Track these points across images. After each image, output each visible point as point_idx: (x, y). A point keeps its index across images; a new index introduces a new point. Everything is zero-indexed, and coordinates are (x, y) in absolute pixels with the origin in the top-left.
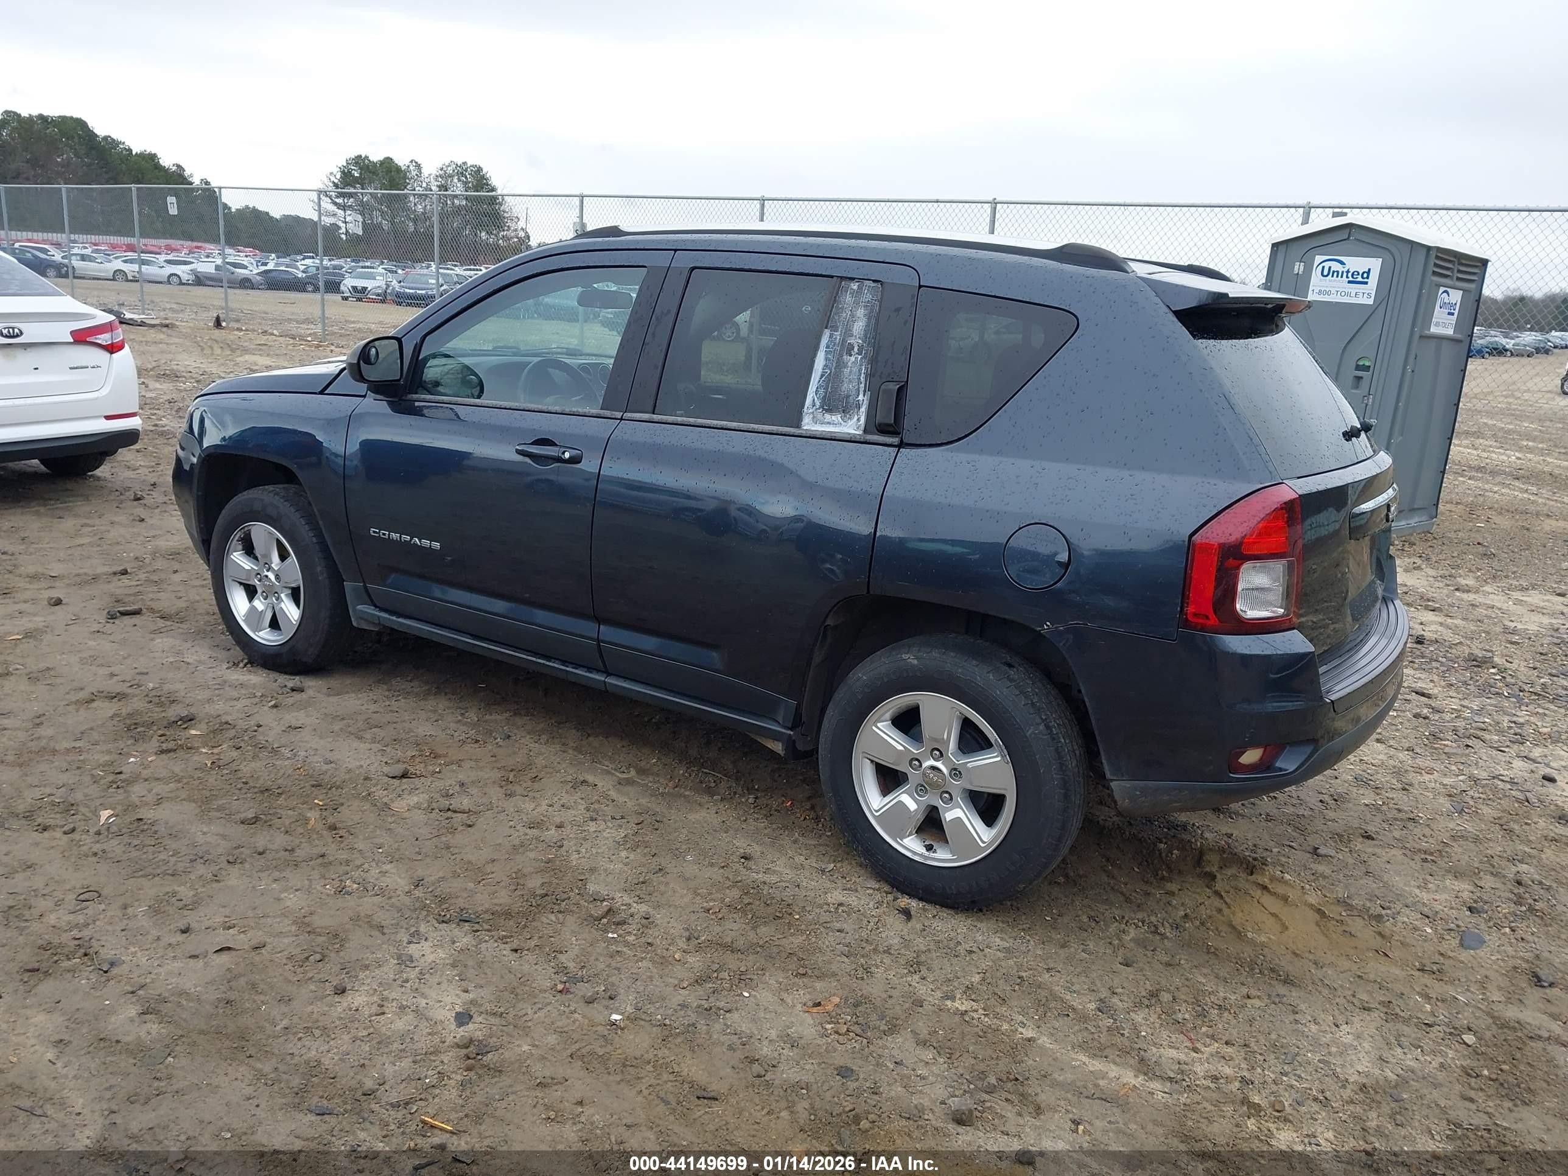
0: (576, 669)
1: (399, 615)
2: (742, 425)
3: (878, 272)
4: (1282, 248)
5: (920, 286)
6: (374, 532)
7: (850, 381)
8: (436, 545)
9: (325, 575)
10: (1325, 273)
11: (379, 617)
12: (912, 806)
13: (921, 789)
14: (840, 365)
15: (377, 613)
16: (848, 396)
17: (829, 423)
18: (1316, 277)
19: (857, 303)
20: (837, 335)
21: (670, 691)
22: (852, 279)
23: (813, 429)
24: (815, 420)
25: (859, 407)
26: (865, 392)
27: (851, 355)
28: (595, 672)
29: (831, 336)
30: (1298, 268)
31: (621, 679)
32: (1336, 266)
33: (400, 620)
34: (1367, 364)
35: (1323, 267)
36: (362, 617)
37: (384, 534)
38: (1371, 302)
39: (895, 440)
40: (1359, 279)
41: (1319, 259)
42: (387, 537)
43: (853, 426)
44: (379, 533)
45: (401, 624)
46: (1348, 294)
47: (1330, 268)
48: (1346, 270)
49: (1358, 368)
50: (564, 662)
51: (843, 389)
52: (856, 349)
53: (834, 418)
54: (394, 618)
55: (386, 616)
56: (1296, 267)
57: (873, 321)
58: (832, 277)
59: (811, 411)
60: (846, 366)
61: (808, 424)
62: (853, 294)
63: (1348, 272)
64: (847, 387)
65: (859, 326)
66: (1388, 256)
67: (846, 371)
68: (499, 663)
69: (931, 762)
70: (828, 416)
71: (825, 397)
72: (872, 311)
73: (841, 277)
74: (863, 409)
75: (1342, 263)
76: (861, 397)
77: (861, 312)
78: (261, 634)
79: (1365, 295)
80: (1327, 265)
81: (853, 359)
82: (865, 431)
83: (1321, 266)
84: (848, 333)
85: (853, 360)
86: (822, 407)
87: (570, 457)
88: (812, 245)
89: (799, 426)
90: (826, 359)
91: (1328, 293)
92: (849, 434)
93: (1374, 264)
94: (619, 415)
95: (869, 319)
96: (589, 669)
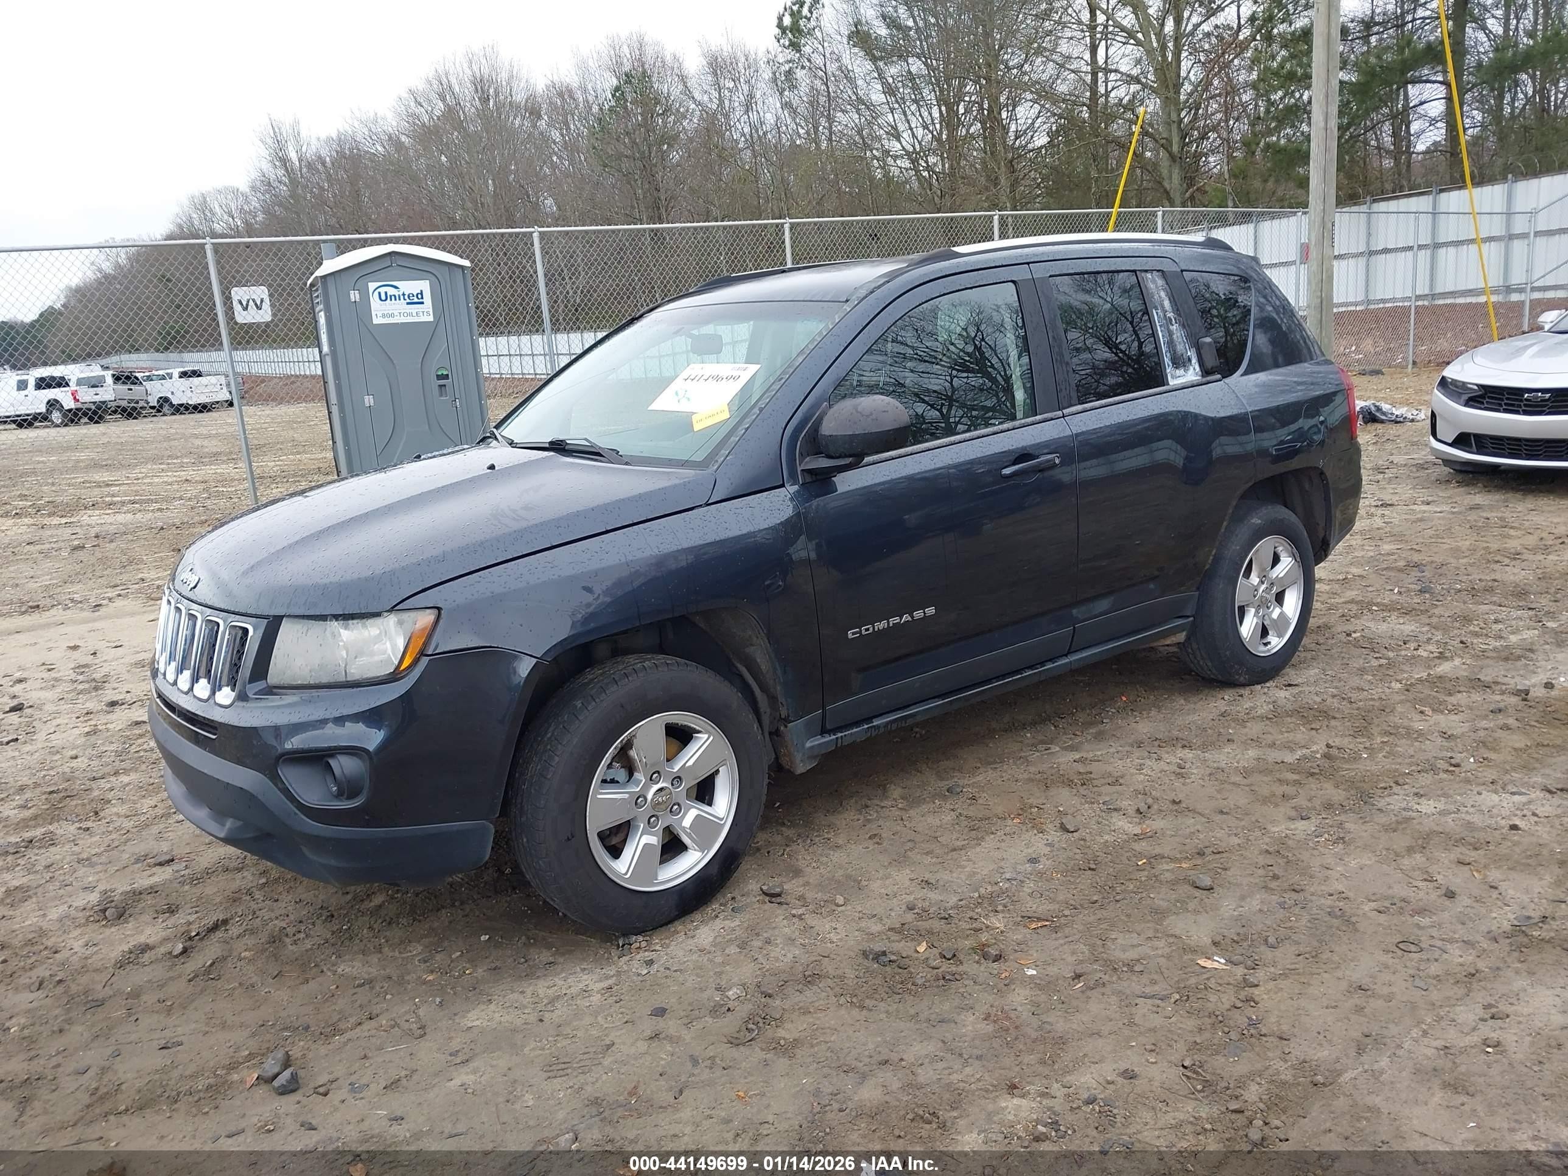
5: (1182, 271)
6: (853, 634)
7: (1180, 343)
8: (931, 611)
10: (383, 297)
12: (1260, 621)
13: (1259, 608)
16: (1183, 354)
17: (1182, 376)
18: (375, 303)
19: (1157, 288)
20: (1160, 313)
22: (1146, 271)
23: (1175, 383)
24: (1174, 377)
25: (1190, 360)
26: (1190, 348)
27: (1172, 325)
28: (1058, 660)
29: (1157, 315)
30: (354, 296)
32: (391, 291)
34: (445, 373)
35: (379, 293)
36: (811, 755)
37: (867, 630)
38: (431, 319)
39: (1217, 377)
40: (416, 300)
41: (372, 286)
42: (871, 630)
43: (1195, 374)
44: (861, 631)
46: (411, 314)
47: (386, 293)
48: (401, 293)
49: (440, 377)
51: (1178, 350)
52: (1173, 320)
53: (1183, 372)
56: (352, 296)
58: (1136, 271)
59: (1170, 371)
60: (1173, 333)
61: (1172, 381)
62: (1152, 282)
63: (404, 295)
64: (1180, 348)
65: (1167, 303)
66: (434, 278)
67: (1175, 336)
70: (1179, 372)
71: (1172, 358)
72: (1167, 292)
73: (1141, 271)
74: (1194, 361)
75: (396, 287)
76: (1190, 353)
77: (1163, 294)
78: (660, 878)
79: (425, 314)
80: (382, 290)
82: (1203, 376)
83: (376, 293)
84: (1164, 309)
85: (1174, 327)
86: (1174, 366)
89: (1168, 384)
90: (1163, 332)
91: (392, 315)
92: (1195, 380)
93: (424, 286)
94: (1060, 413)
96: (1052, 660)
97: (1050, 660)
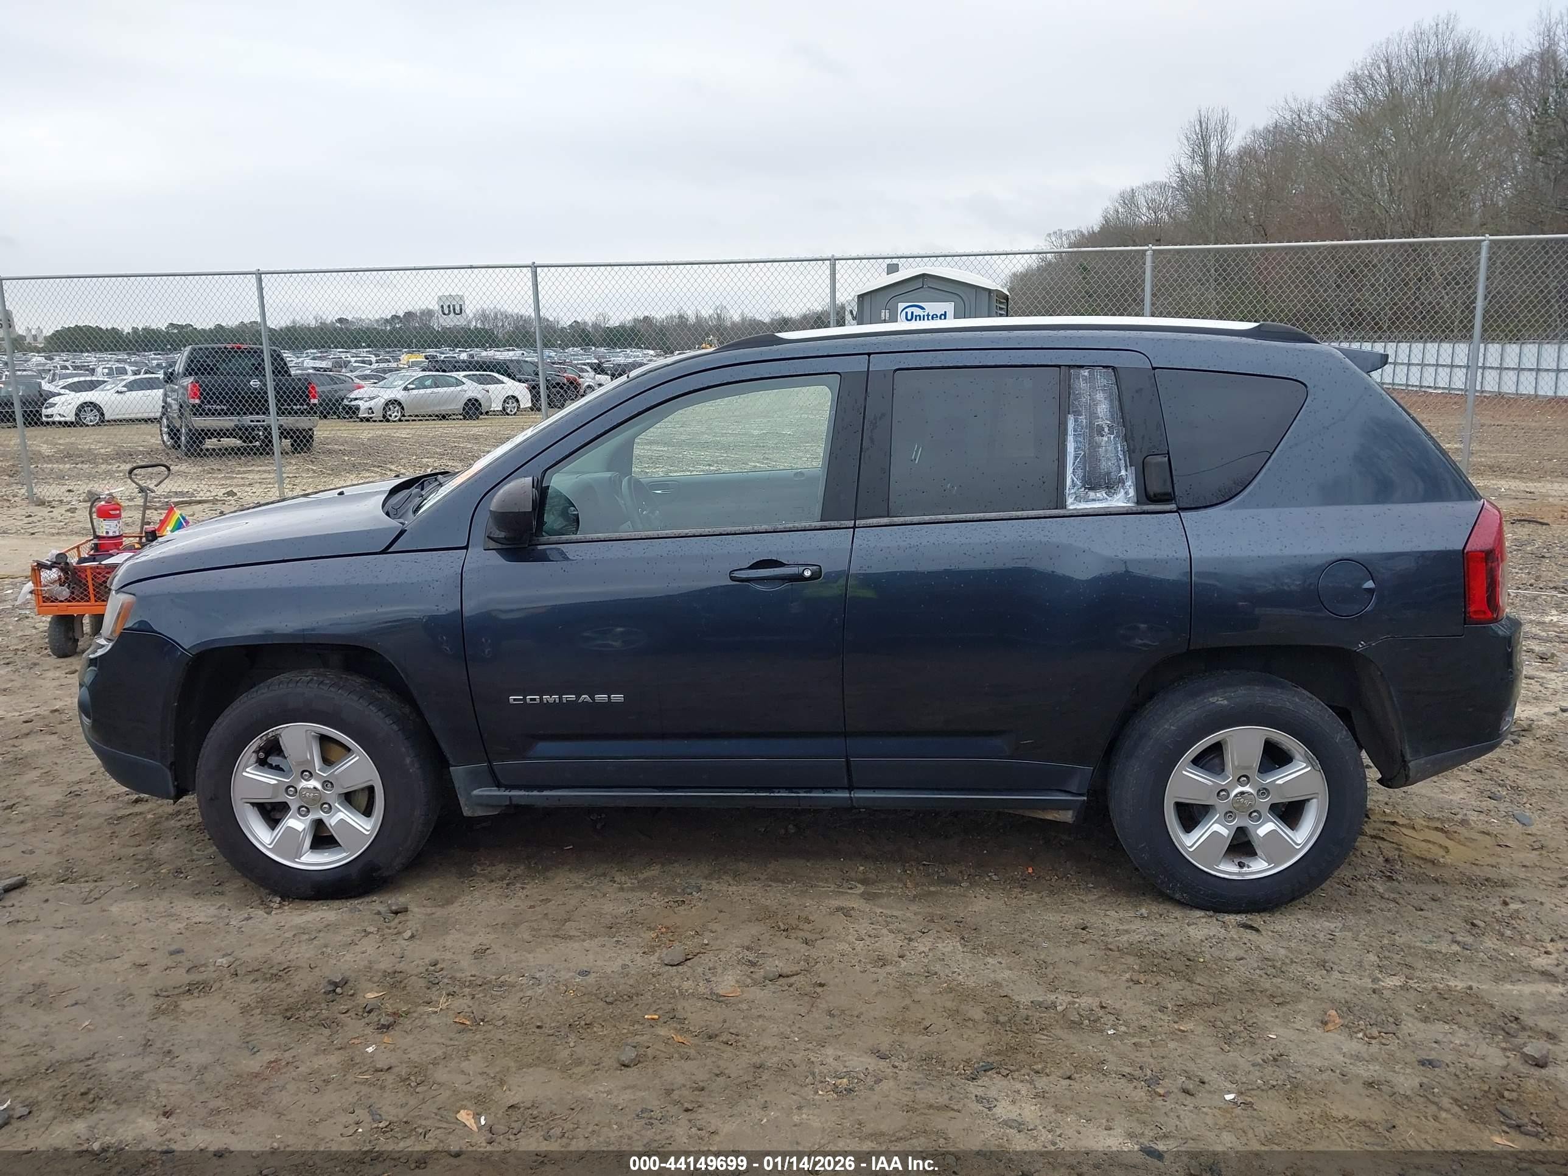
0: (810, 792)
1: (541, 788)
2: (1002, 515)
3: (1108, 358)
4: (868, 299)
5: (1154, 369)
6: (515, 700)
7: (1108, 459)
8: (618, 698)
9: (416, 765)
10: (909, 318)
11: (510, 797)
12: (1224, 832)
13: (1229, 815)
14: (1094, 447)
15: (507, 793)
16: (1109, 474)
17: (1094, 500)
19: (1093, 388)
20: (1082, 419)
21: (938, 789)
22: (1082, 367)
23: (1078, 507)
24: (1078, 499)
25: (1121, 481)
26: (1126, 466)
27: (1103, 436)
28: (834, 791)
29: (1076, 421)
31: (868, 791)
32: (917, 311)
33: (545, 793)
35: (907, 313)
36: (482, 802)
37: (535, 700)
39: (1173, 507)
41: (901, 306)
42: (538, 701)
43: (1122, 499)
44: (524, 699)
45: (547, 797)
47: (912, 313)
48: (926, 314)
50: (790, 789)
51: (1102, 467)
52: (1106, 430)
53: (1098, 495)
54: (535, 793)
55: (522, 793)
56: (883, 314)
57: (1117, 403)
58: (1059, 366)
59: (1072, 491)
60: (1100, 446)
61: (1072, 505)
62: (1086, 380)
63: (928, 315)
64: (1106, 465)
65: (1103, 409)
66: (959, 300)
67: (1102, 450)
68: (628, 810)
69: (1240, 789)
70: (1092, 494)
71: (1084, 476)
72: (1111, 394)
73: (1069, 366)
74: (1130, 483)
75: (922, 308)
76: (1123, 473)
77: (1100, 396)
78: (304, 859)
80: (909, 310)
81: (1105, 439)
82: (1138, 503)
83: (904, 312)
84: (1093, 415)
86: (1083, 486)
87: (812, 574)
88: (1025, 339)
89: (1064, 507)
90: (1076, 441)
92: (1124, 507)
93: (948, 308)
94: (849, 523)
95: (1111, 401)
96: (825, 789)
97: (823, 788)
